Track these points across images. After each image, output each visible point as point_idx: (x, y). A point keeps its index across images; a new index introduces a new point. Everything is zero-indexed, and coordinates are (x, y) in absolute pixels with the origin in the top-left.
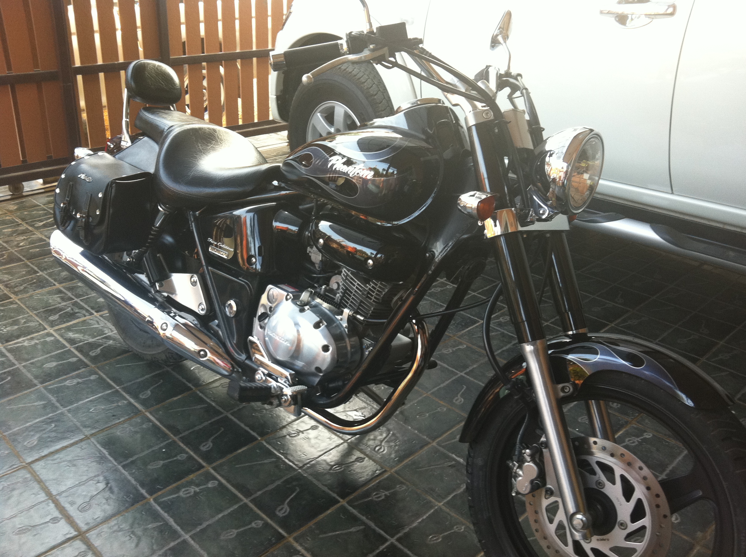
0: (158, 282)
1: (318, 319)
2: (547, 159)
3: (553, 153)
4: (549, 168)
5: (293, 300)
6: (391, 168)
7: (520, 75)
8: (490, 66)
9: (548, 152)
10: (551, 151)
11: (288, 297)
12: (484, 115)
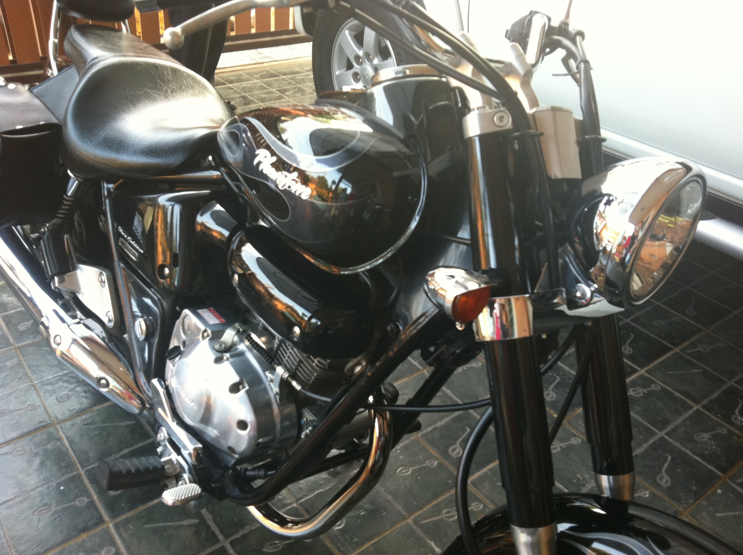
0: (57, 275)
1: (236, 379)
2: (601, 207)
3: (613, 200)
4: (601, 224)
5: (211, 340)
6: (344, 180)
7: (581, 34)
8: (536, 13)
9: (603, 196)
10: (609, 195)
11: (206, 334)
12: (495, 119)
